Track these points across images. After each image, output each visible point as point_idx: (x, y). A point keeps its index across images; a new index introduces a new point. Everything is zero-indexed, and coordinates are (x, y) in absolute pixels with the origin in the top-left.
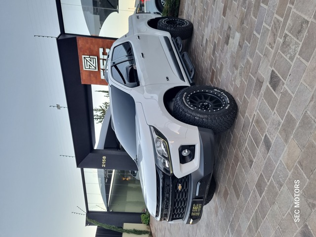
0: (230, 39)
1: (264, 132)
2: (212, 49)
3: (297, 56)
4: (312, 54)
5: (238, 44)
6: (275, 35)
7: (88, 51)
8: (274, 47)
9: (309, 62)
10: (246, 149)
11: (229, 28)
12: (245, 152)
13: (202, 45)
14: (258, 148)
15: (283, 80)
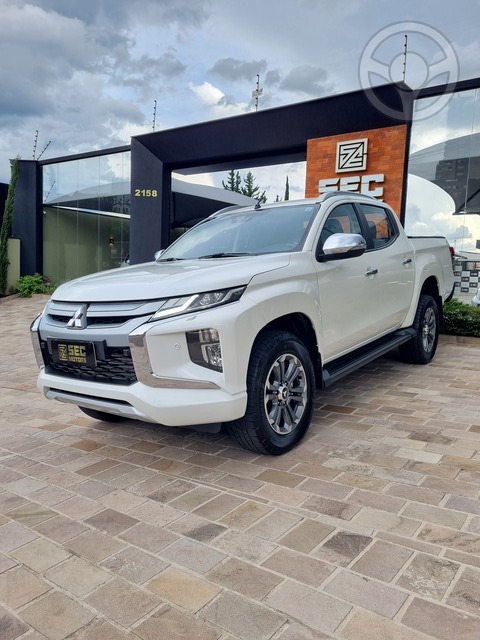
0: (425, 443)
1: (230, 524)
2: (396, 407)
3: (413, 595)
4: (421, 630)
5: (416, 460)
6: (451, 541)
8: (424, 539)
9: (402, 625)
10: (190, 486)
11: (448, 441)
12: (182, 483)
13: (401, 385)
14: (194, 512)
15: (351, 565)
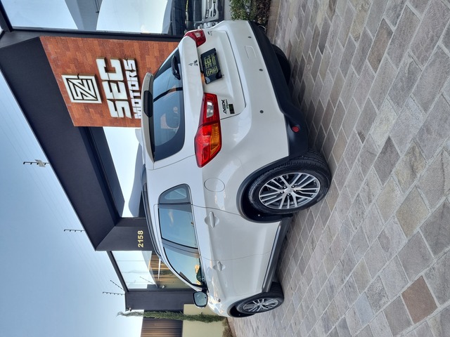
7: (72, 66)
